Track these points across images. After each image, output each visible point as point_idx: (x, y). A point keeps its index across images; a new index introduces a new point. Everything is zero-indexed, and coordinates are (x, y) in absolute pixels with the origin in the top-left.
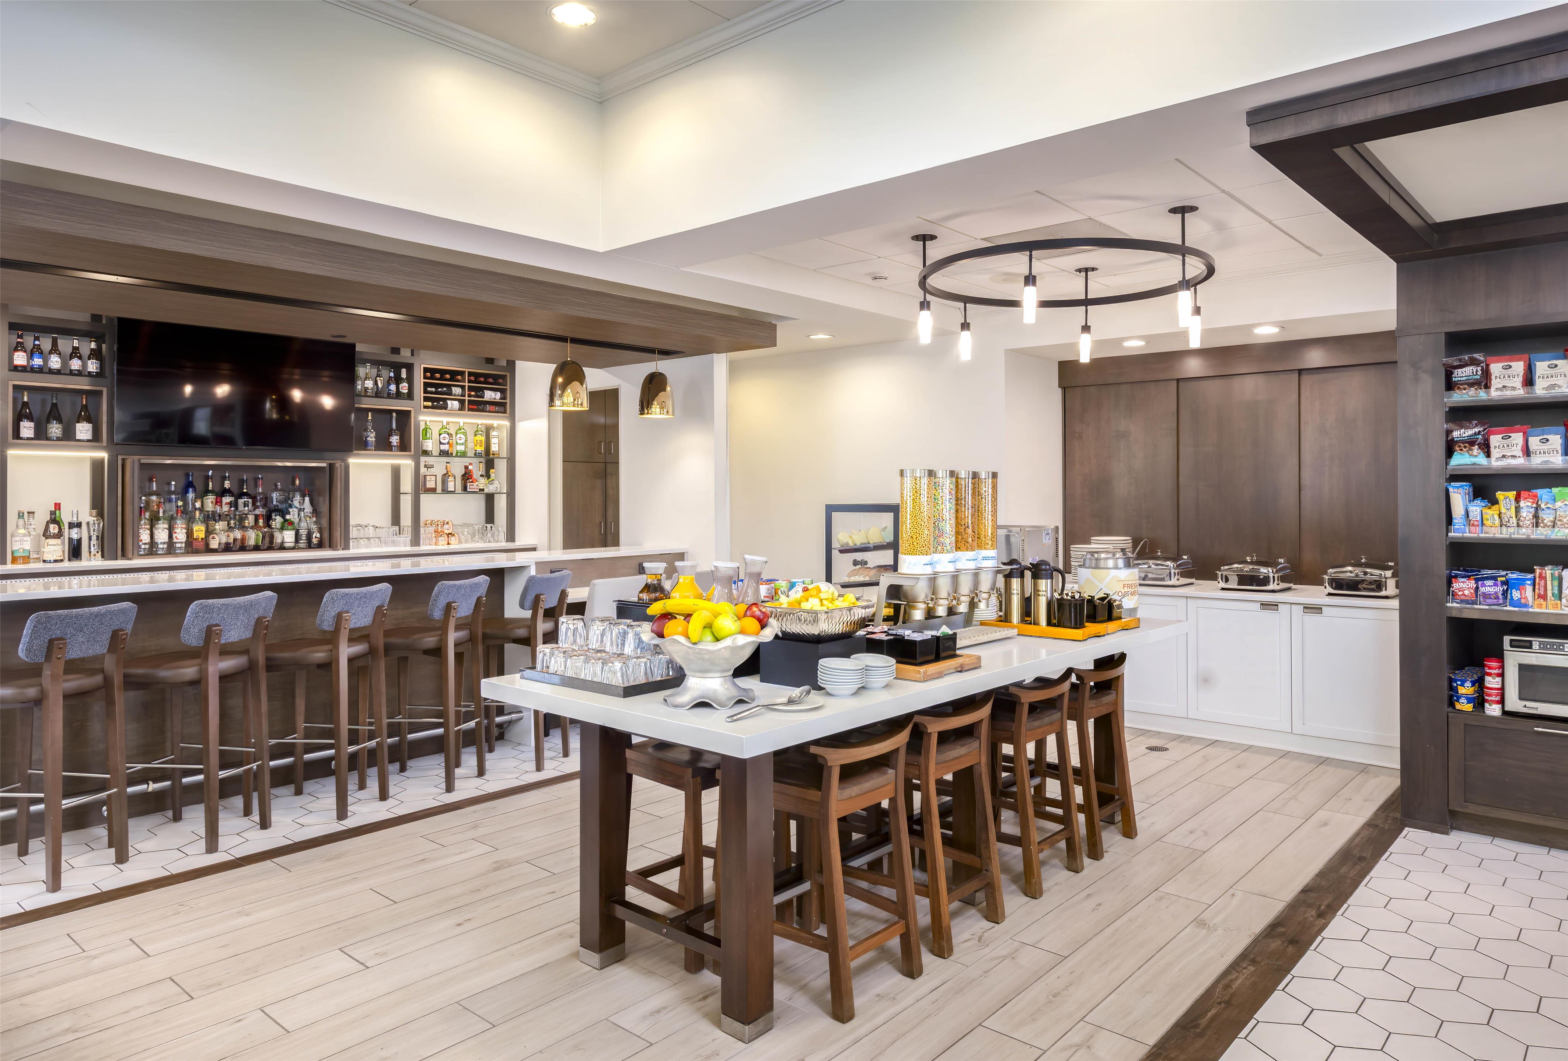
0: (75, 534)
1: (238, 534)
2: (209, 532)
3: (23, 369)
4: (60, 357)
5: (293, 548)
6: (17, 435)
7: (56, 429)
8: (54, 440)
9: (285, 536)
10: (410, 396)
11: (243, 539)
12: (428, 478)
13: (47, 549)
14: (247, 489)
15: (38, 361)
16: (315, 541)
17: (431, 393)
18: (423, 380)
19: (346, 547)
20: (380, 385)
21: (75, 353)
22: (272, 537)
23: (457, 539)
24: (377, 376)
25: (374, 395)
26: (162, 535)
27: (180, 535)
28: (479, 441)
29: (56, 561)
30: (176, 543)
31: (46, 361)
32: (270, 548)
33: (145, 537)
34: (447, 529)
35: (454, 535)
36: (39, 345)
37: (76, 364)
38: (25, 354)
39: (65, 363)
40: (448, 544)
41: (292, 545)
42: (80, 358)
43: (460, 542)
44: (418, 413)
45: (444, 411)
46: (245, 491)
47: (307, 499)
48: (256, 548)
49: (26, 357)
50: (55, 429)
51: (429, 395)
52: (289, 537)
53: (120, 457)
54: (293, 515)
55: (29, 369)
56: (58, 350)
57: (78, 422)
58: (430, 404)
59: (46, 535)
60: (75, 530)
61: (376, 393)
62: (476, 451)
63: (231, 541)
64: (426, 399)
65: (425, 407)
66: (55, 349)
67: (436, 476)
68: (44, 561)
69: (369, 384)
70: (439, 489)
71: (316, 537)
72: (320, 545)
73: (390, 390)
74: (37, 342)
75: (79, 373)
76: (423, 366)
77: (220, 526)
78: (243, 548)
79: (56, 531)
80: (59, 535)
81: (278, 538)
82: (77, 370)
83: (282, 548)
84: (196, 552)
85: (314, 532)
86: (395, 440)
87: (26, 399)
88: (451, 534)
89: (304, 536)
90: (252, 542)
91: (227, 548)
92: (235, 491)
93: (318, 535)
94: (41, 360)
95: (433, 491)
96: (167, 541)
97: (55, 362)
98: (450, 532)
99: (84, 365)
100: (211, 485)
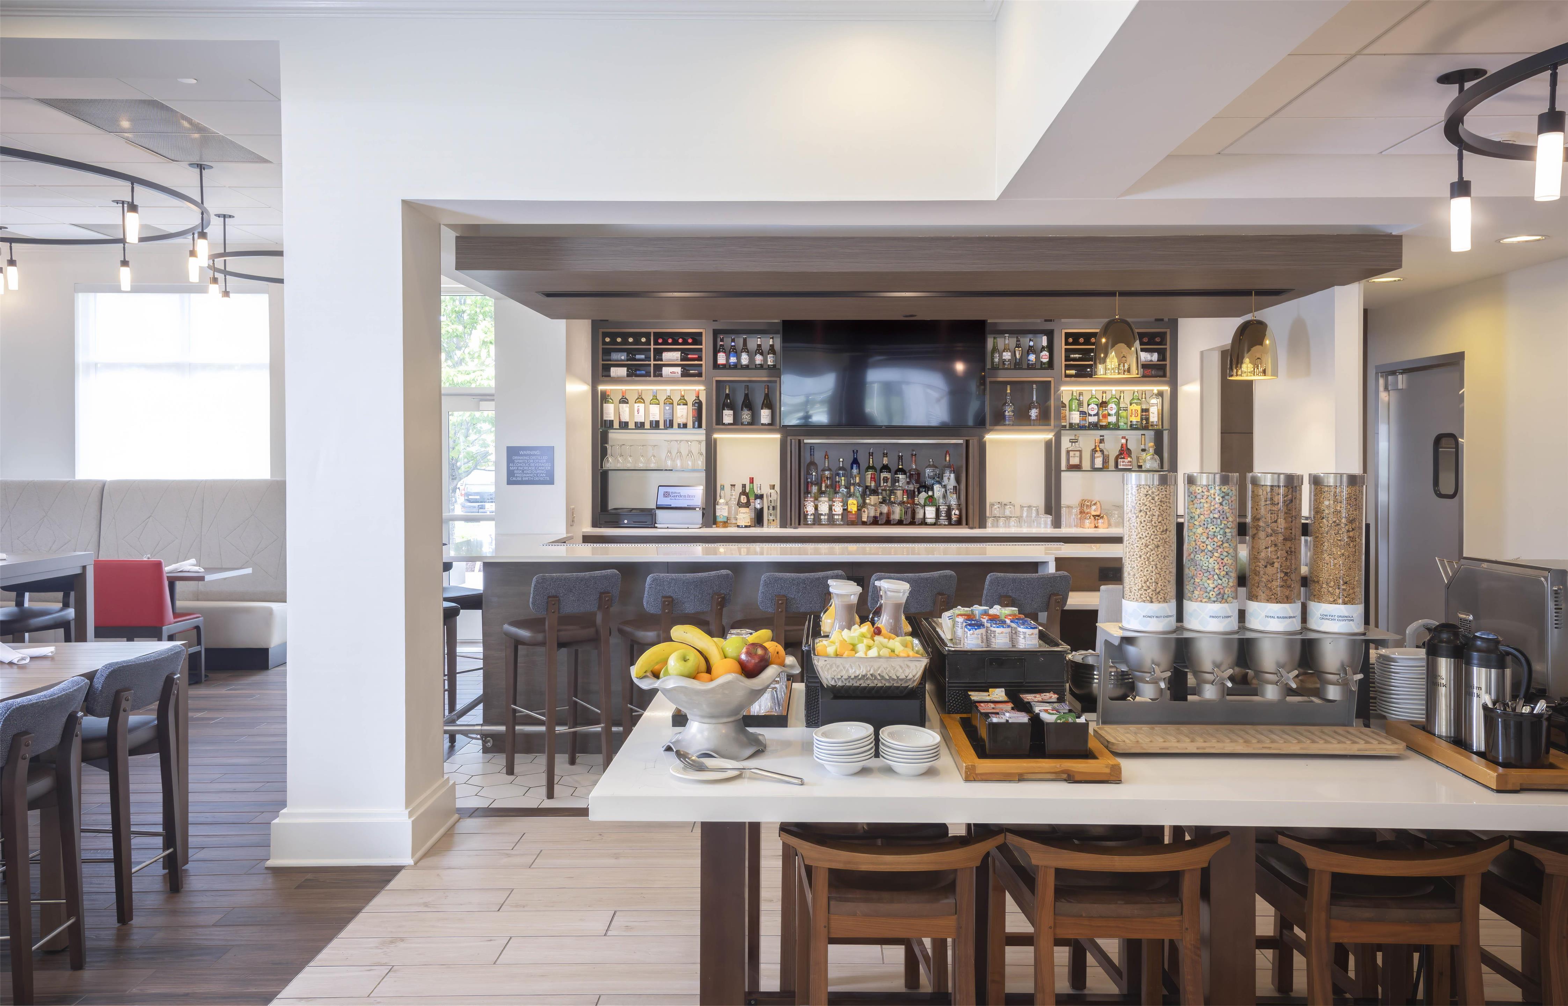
0: (758, 504)
1: (885, 509)
2: (862, 506)
3: (724, 367)
4: (748, 355)
5: (935, 524)
6: (719, 420)
7: (747, 415)
8: (745, 425)
9: (926, 512)
10: (1050, 365)
11: (888, 514)
12: (1071, 454)
13: (740, 516)
14: (902, 465)
15: (733, 360)
16: (954, 518)
17: (1075, 360)
18: (1064, 347)
19: (982, 525)
20: (1018, 356)
21: (759, 350)
22: (914, 513)
23: (1107, 523)
24: (1016, 347)
25: (1013, 367)
26: (824, 508)
27: (838, 509)
28: (1134, 411)
29: (746, 527)
30: (834, 515)
31: (739, 358)
32: (912, 523)
33: (810, 508)
34: (1094, 510)
35: (1102, 517)
36: (734, 346)
37: (759, 359)
38: (724, 355)
39: (752, 359)
40: (1096, 527)
41: (933, 521)
42: (762, 354)
43: (1110, 525)
44: (1060, 383)
45: (1088, 379)
46: (900, 467)
47: (952, 475)
48: (900, 523)
49: (725, 357)
50: (746, 416)
51: (1072, 363)
52: (930, 512)
53: (789, 438)
54: (938, 491)
55: (727, 367)
56: (747, 348)
57: (762, 409)
58: (1073, 372)
59: (740, 505)
60: (758, 501)
61: (1016, 364)
62: (1131, 422)
63: (878, 515)
64: (1068, 367)
65: (1067, 376)
66: (745, 349)
67: (1080, 451)
68: (738, 526)
69: (1007, 356)
70: (1086, 465)
71: (955, 514)
72: (959, 523)
73: (1029, 360)
74: (733, 344)
75: (761, 367)
76: (1064, 331)
77: (872, 500)
78: (888, 523)
79: (745, 501)
80: (747, 505)
81: (920, 515)
82: (759, 364)
83: (924, 523)
84: (852, 523)
85: (953, 509)
86: (1034, 413)
87: (727, 392)
88: (1098, 516)
89: (944, 512)
90: (896, 516)
91: (875, 522)
92: (893, 467)
93: (957, 512)
94: (735, 358)
95: (1077, 468)
96: (828, 512)
97: (745, 359)
98: (1098, 513)
99: (765, 360)
100: (871, 462)
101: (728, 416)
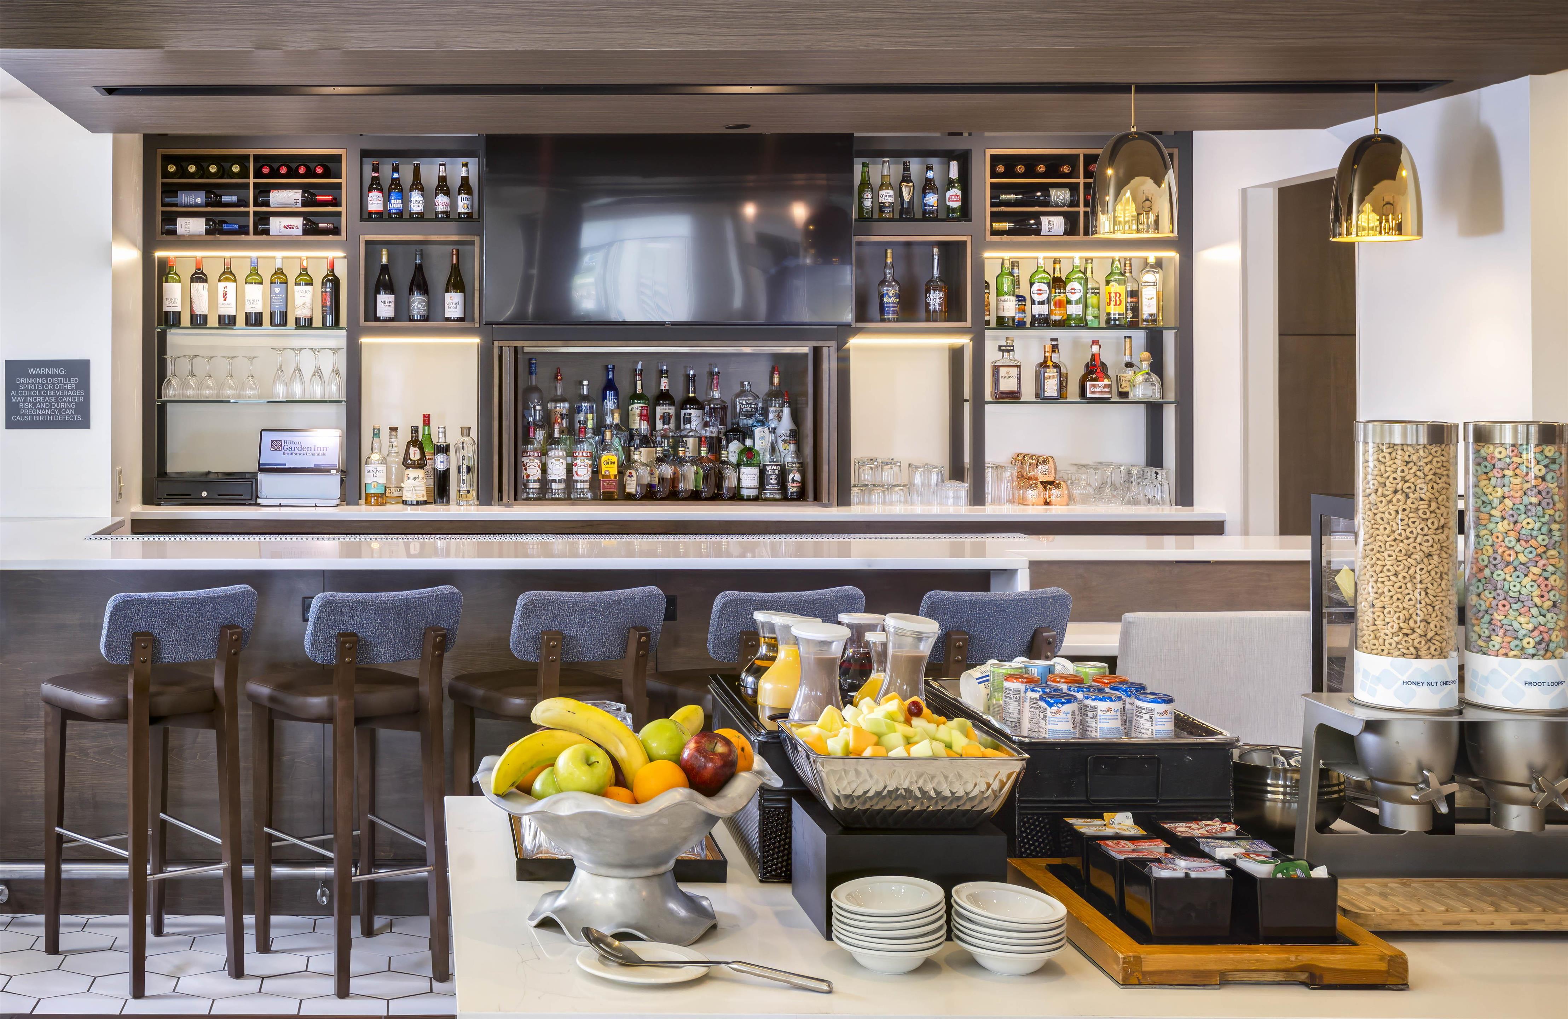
0: (440, 461)
1: (667, 470)
2: (627, 464)
3: (380, 216)
4: (422, 195)
5: (756, 499)
6: (371, 314)
7: (420, 303)
8: (417, 321)
9: (743, 477)
10: (964, 213)
11: (674, 480)
12: (1003, 371)
13: (407, 484)
14: (695, 392)
15: (396, 204)
16: (792, 487)
17: (1008, 204)
18: (989, 181)
19: (844, 499)
20: (906, 197)
21: (443, 186)
22: (720, 479)
23: (1066, 497)
24: (903, 181)
25: (897, 216)
26: (557, 470)
27: (583, 471)
28: (1113, 295)
29: (418, 503)
30: (577, 481)
31: (406, 201)
32: (716, 497)
33: (533, 471)
34: (1041, 473)
35: (1058, 486)
36: (398, 179)
37: (442, 202)
38: (380, 195)
39: (429, 203)
40: (1047, 503)
41: (754, 492)
42: (447, 193)
43: (1071, 499)
44: (981, 245)
45: (1033, 238)
46: (691, 395)
47: (786, 411)
48: (695, 496)
49: (381, 199)
50: (418, 304)
51: (1003, 209)
52: (749, 478)
53: (496, 344)
54: (761, 439)
55: (386, 216)
56: (420, 183)
57: (447, 291)
58: (1005, 226)
59: (407, 463)
60: (440, 457)
61: (902, 211)
62: (1109, 314)
63: (656, 481)
64: (996, 217)
65: (994, 233)
66: (417, 184)
67: (1018, 367)
68: (405, 503)
69: (887, 196)
70: (1028, 392)
71: (793, 481)
72: (801, 496)
73: (925, 204)
74: (396, 175)
75: (447, 216)
76: (989, 152)
77: (641, 455)
78: (673, 495)
79: (418, 457)
80: (420, 465)
81: (730, 482)
82: (442, 212)
83: (736, 496)
84: (608, 498)
85: (791, 471)
86: (935, 299)
87: (384, 260)
88: (1051, 483)
89: (773, 477)
90: (688, 484)
91: (649, 495)
92: (678, 396)
93: (798, 477)
94: (399, 201)
95: (1013, 397)
96: (565, 477)
97: (416, 203)
98: (1051, 479)
99: (453, 204)
100: (639, 387)
101: (385, 305)
